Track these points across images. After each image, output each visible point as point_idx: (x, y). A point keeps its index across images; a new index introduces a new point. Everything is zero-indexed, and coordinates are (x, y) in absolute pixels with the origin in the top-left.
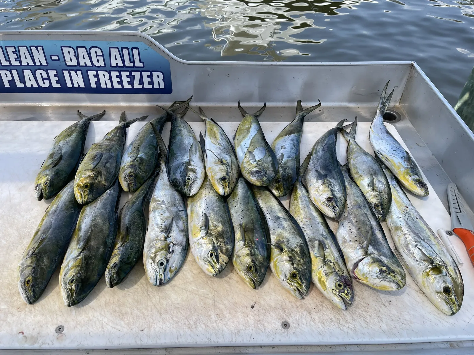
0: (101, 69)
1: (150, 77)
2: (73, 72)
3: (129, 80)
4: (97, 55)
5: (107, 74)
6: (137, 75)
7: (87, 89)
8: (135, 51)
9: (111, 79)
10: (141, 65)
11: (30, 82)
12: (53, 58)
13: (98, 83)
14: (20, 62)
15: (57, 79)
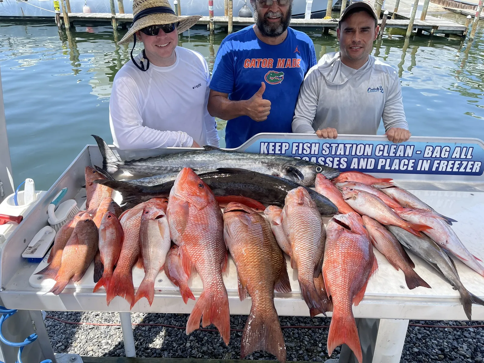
0: (445, 159)
1: (473, 165)
2: (425, 161)
3: (458, 166)
4: (446, 151)
5: (446, 162)
6: (465, 163)
7: (430, 172)
8: (471, 149)
9: (447, 166)
10: (471, 157)
11: (395, 167)
12: (418, 152)
13: (437, 168)
14: (396, 154)
15: (413, 165)
